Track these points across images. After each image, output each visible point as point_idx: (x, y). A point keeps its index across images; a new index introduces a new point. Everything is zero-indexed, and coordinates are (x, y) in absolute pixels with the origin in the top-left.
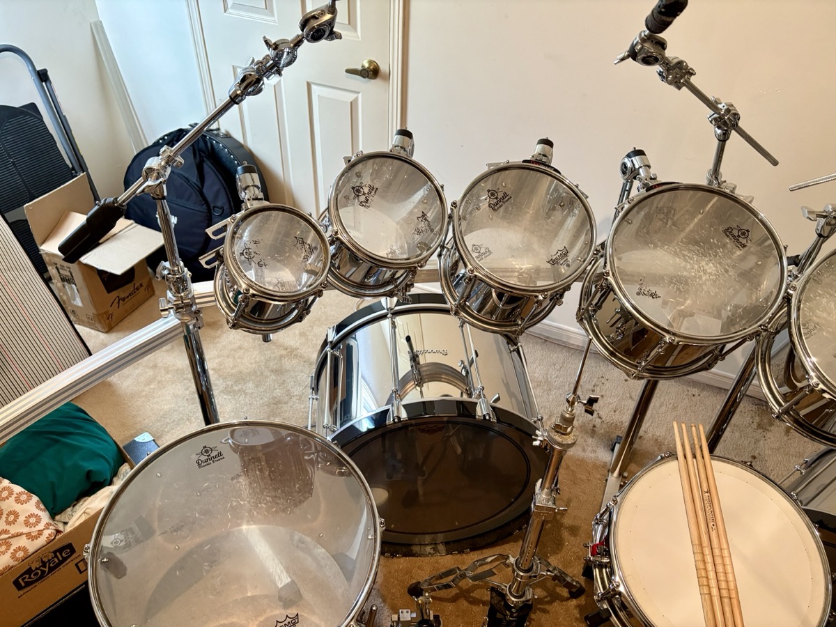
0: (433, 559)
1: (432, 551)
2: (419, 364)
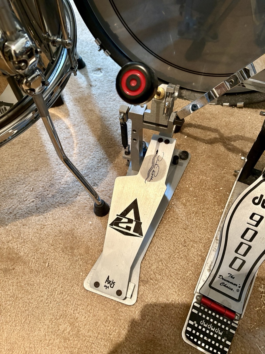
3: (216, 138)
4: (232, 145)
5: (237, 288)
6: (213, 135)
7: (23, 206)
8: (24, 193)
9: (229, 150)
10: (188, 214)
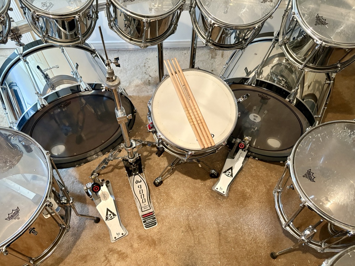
0: (98, 159)
1: (96, 157)
2: (49, 79)
3: (112, 168)
4: (119, 166)
5: (148, 206)
6: (111, 168)
7: (70, 243)
8: (66, 239)
9: (119, 169)
10: (123, 199)
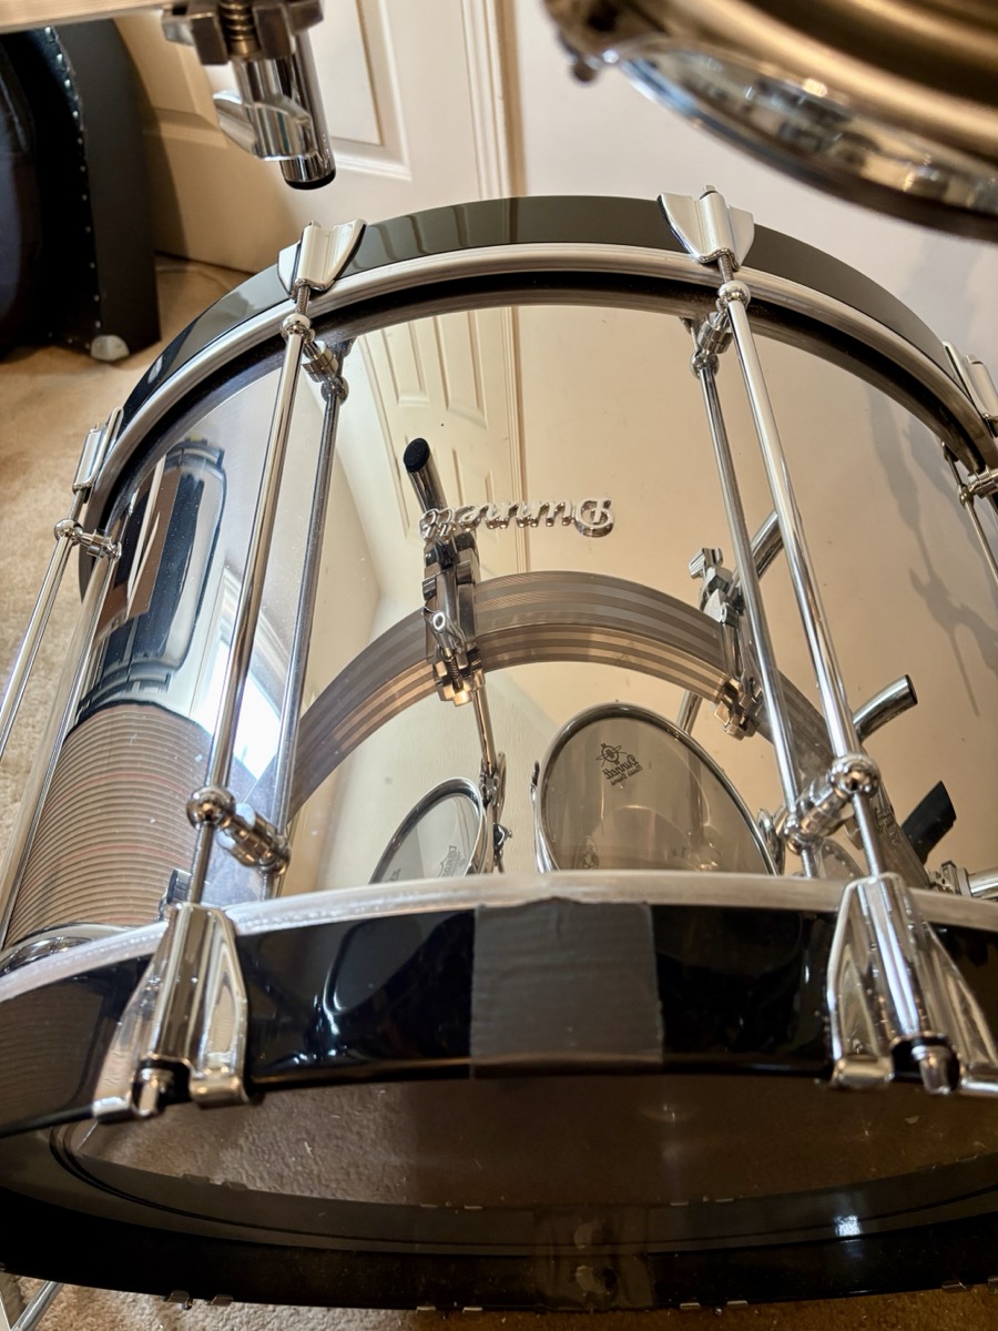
0: (601, 1325)
2: (468, 579)
